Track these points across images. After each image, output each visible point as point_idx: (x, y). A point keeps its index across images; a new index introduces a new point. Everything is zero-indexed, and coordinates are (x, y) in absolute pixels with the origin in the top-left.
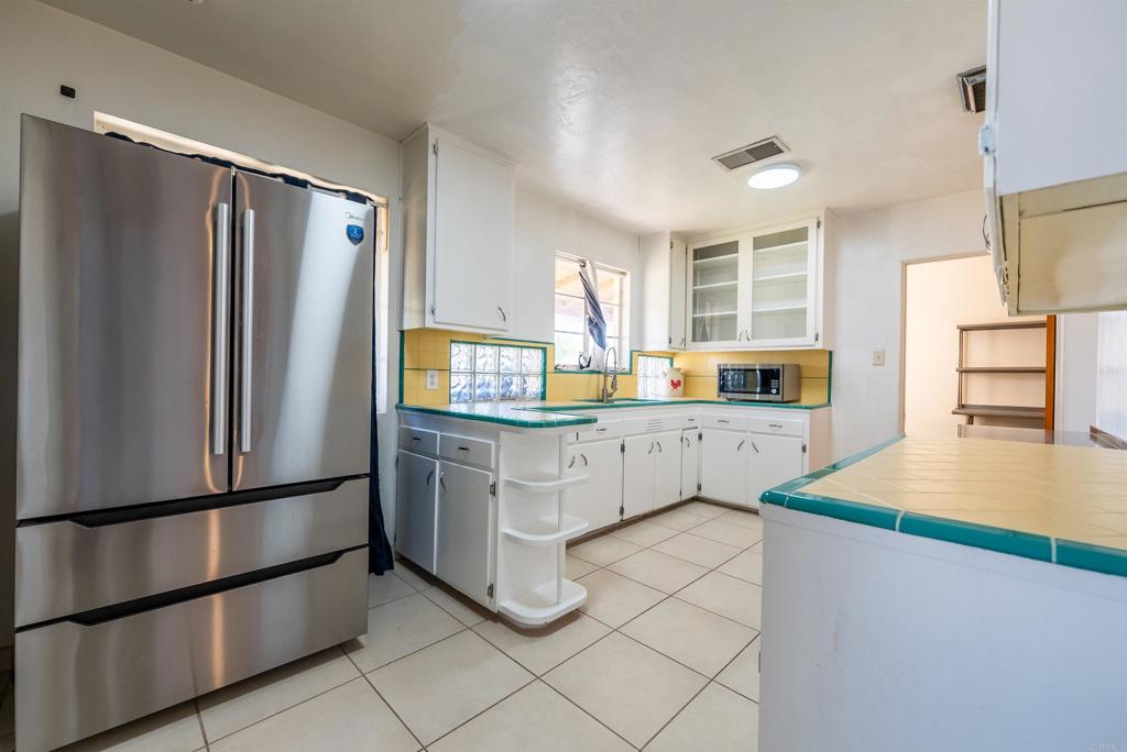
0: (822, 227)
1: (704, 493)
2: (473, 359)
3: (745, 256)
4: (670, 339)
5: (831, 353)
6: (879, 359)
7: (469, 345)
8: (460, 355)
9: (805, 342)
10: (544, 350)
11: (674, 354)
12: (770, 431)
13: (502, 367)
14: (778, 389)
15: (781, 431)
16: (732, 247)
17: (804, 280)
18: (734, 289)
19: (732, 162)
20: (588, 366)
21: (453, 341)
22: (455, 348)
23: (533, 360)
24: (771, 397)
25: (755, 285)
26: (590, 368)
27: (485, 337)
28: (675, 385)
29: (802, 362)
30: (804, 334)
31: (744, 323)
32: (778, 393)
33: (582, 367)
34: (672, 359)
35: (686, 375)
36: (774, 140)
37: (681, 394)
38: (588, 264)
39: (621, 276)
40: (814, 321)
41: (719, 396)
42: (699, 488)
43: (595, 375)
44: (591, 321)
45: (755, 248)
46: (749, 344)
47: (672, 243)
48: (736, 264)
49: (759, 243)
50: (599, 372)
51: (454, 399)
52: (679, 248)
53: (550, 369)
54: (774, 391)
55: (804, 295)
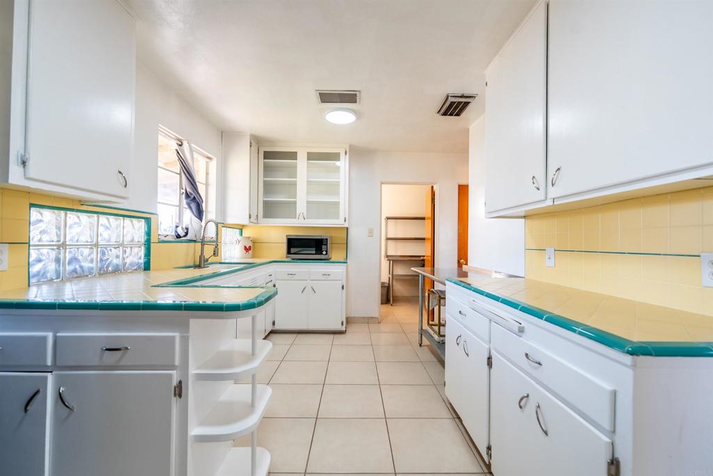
0: (348, 154)
1: (277, 327)
2: (62, 227)
3: (302, 163)
4: (250, 215)
5: (347, 229)
6: (371, 233)
7: (56, 211)
8: (43, 224)
9: (338, 222)
10: (148, 220)
11: (243, 226)
12: (323, 278)
13: (99, 239)
14: (326, 251)
15: (330, 278)
16: (293, 156)
17: (337, 185)
18: (295, 184)
19: (326, 98)
20: (185, 236)
21: (32, 205)
22: (35, 214)
23: (135, 230)
24: (322, 257)
25: (309, 183)
26: (188, 237)
27: (82, 202)
28: (247, 249)
29: (333, 234)
30: (338, 217)
31: (301, 208)
32: (326, 254)
33: (178, 236)
34: (241, 230)
35: (254, 242)
36: (358, 93)
37: (251, 256)
38: (185, 143)
39: (208, 160)
40: (343, 210)
41: (287, 257)
42: (274, 323)
43: (192, 244)
44: (188, 196)
45: (308, 159)
46: (304, 222)
47: (251, 143)
48: (296, 167)
49: (311, 156)
50: (195, 241)
51: (33, 281)
52: (254, 148)
53: (154, 239)
54: (324, 253)
55: (337, 193)
